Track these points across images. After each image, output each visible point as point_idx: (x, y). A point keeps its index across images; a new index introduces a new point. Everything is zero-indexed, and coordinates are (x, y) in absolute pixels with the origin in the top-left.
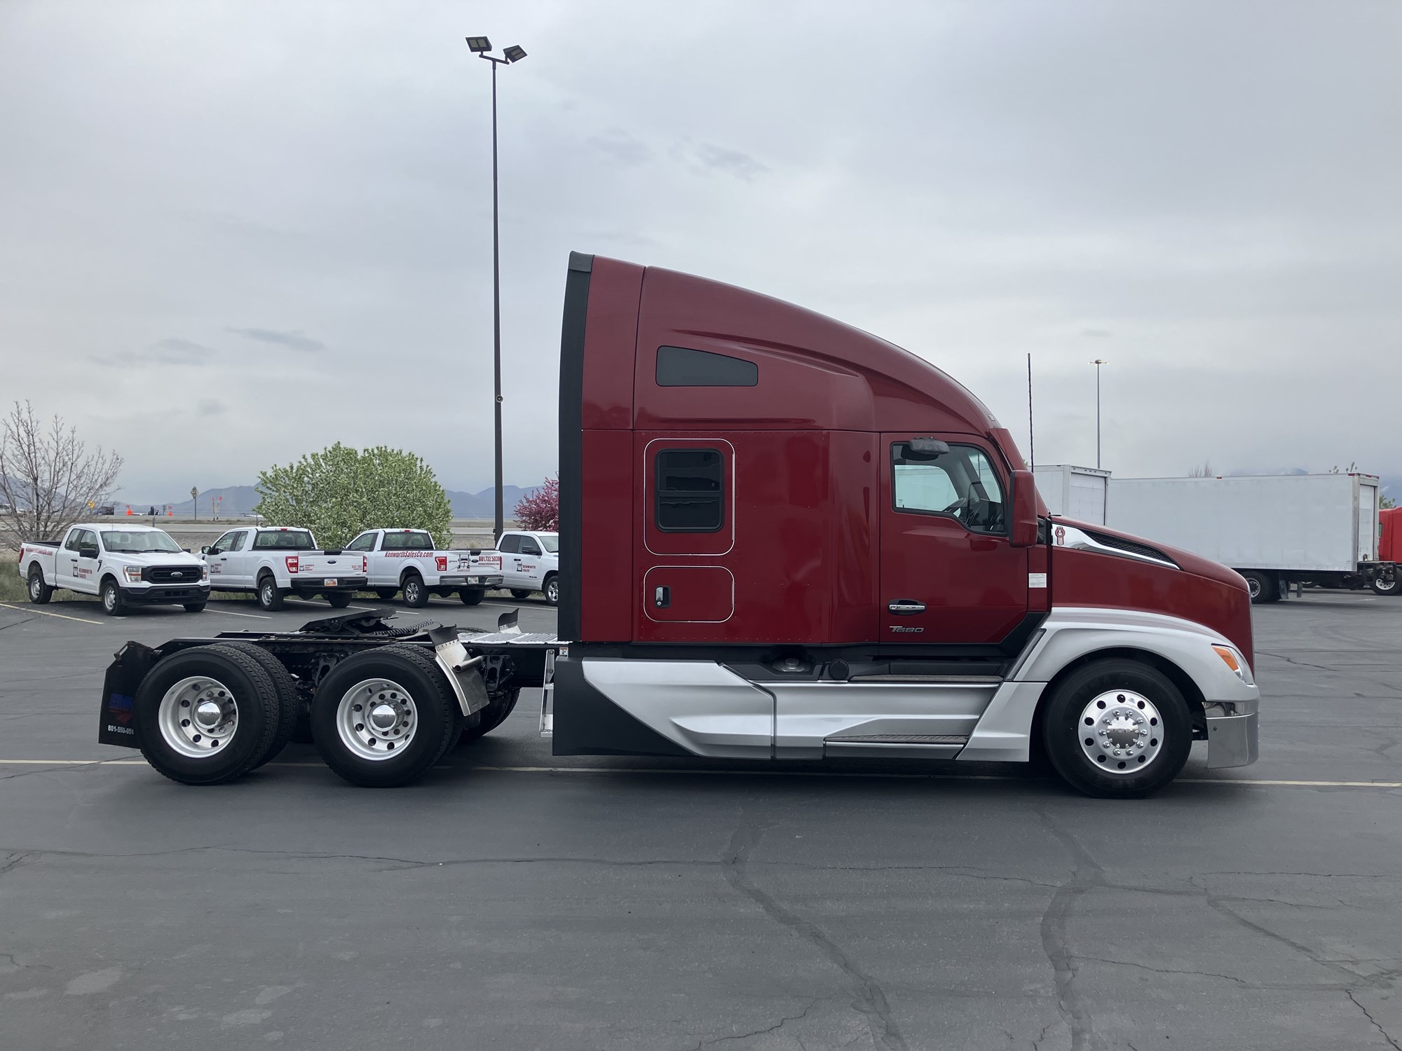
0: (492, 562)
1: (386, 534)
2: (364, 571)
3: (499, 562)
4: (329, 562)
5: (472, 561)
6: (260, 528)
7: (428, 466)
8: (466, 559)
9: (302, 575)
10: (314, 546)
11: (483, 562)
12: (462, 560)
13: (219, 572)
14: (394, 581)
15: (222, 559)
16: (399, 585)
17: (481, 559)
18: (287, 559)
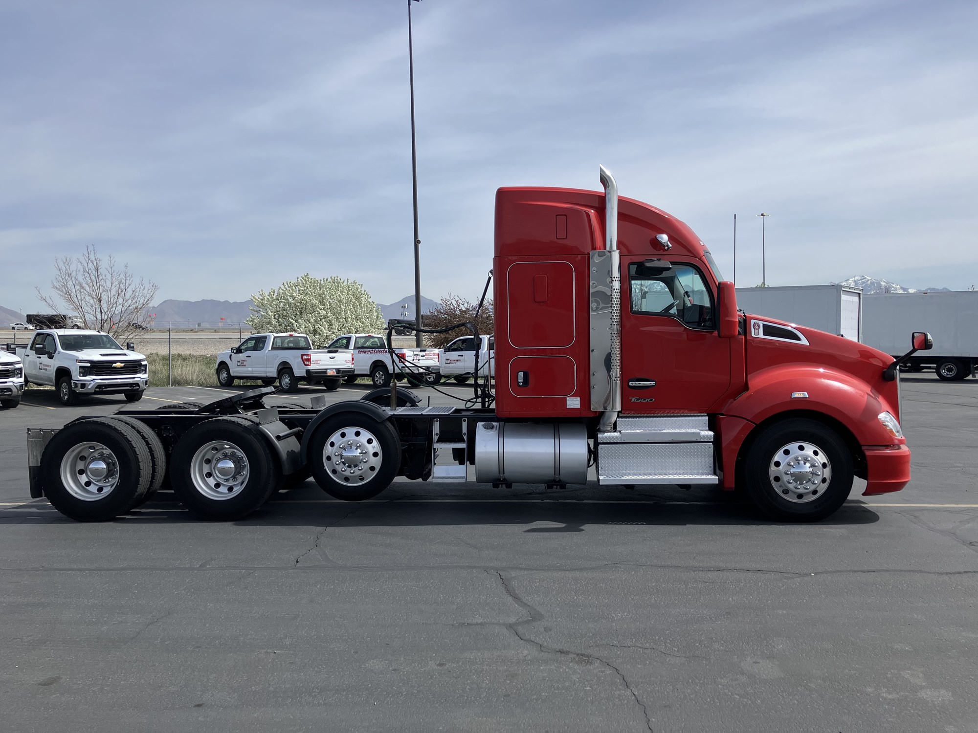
0: (433, 357)
1: (356, 338)
2: (352, 364)
3: (437, 357)
4: (330, 358)
5: (421, 356)
6: (276, 335)
7: (365, 291)
8: (418, 355)
9: (312, 367)
10: (310, 347)
11: (428, 357)
12: (415, 355)
13: (245, 366)
14: (365, 370)
15: (247, 357)
16: (369, 373)
17: (426, 355)
18: (303, 355)
